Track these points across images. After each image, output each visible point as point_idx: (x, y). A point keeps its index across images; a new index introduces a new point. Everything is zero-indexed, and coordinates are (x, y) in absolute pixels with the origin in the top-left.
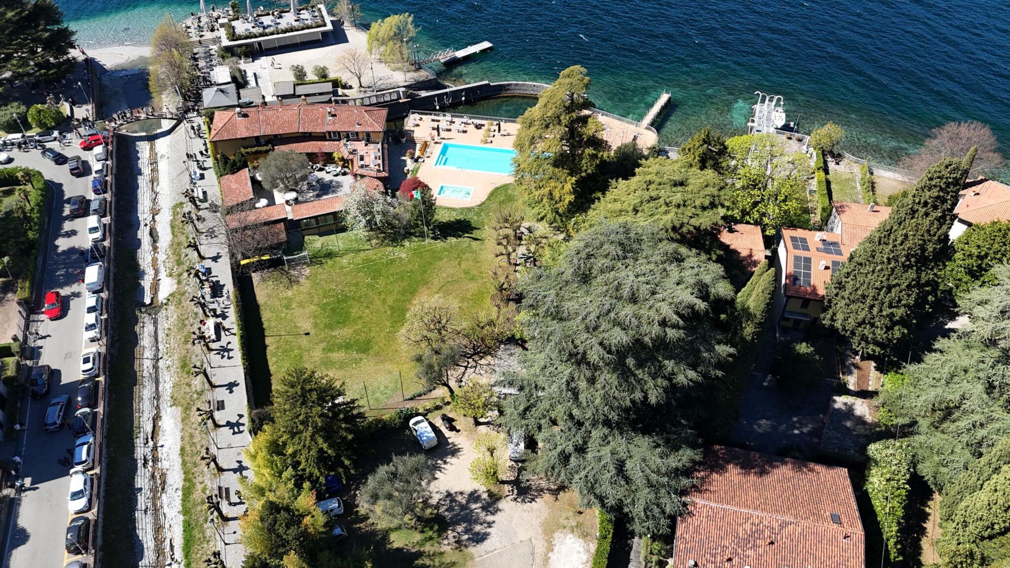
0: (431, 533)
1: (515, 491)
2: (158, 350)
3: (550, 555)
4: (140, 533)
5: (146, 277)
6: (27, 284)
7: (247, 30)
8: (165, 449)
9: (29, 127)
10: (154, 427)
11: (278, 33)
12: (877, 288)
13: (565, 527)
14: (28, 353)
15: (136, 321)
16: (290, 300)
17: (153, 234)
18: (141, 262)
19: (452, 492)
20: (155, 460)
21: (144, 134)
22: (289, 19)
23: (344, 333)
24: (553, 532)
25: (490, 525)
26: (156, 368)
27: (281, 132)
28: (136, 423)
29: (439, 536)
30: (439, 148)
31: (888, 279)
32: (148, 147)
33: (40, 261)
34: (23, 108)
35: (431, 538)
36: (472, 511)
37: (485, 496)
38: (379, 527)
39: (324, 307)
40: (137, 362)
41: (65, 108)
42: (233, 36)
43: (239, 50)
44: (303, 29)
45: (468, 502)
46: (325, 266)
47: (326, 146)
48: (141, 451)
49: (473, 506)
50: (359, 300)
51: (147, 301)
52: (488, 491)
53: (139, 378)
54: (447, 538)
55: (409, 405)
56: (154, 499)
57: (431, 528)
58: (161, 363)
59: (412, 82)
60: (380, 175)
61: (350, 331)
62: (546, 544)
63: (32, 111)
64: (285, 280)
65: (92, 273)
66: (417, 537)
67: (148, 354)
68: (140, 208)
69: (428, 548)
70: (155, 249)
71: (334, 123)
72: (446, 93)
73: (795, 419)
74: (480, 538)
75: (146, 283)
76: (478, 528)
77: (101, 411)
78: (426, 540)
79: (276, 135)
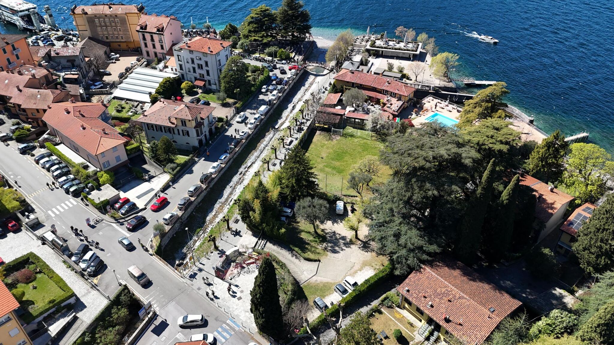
0: (317, 240)
1: (362, 245)
2: (269, 143)
3: (358, 271)
4: (225, 192)
5: (281, 120)
6: (241, 103)
7: (380, 44)
8: (249, 173)
9: (276, 57)
10: (251, 165)
11: (392, 49)
12: (597, 228)
13: (372, 267)
14: (228, 124)
15: (268, 131)
16: (325, 145)
17: (294, 108)
18: (283, 114)
19: (336, 232)
20: (244, 174)
21: (315, 73)
22: (402, 45)
23: (337, 164)
24: (366, 265)
25: (342, 250)
26: (264, 148)
27: (363, 84)
28: (246, 161)
29: (320, 242)
30: (433, 113)
31: (604, 225)
32: (313, 78)
33: (250, 99)
34: (278, 49)
35: (316, 241)
36: (339, 242)
37: (348, 240)
38: (300, 228)
39: (335, 152)
40: (259, 143)
41: (292, 55)
42: (373, 45)
43: (372, 52)
44: (405, 50)
45: (340, 238)
46: (347, 139)
47: (379, 96)
48: (242, 169)
49: (341, 241)
50: (351, 155)
51: (276, 127)
52: (351, 239)
53: (257, 148)
54: (322, 245)
55: (343, 197)
56: (236, 185)
57: (319, 239)
58: (267, 148)
59: (443, 86)
60: (394, 113)
61: (339, 164)
62: (360, 268)
63: (280, 51)
64: (328, 138)
65: (263, 108)
66: (311, 238)
67: (265, 143)
68: (296, 97)
69: (313, 244)
70: (291, 112)
71: (388, 86)
72: (456, 95)
73: (528, 290)
74: (335, 252)
75: (280, 122)
76: (337, 248)
77: (237, 149)
78: (314, 241)
79: (361, 85)
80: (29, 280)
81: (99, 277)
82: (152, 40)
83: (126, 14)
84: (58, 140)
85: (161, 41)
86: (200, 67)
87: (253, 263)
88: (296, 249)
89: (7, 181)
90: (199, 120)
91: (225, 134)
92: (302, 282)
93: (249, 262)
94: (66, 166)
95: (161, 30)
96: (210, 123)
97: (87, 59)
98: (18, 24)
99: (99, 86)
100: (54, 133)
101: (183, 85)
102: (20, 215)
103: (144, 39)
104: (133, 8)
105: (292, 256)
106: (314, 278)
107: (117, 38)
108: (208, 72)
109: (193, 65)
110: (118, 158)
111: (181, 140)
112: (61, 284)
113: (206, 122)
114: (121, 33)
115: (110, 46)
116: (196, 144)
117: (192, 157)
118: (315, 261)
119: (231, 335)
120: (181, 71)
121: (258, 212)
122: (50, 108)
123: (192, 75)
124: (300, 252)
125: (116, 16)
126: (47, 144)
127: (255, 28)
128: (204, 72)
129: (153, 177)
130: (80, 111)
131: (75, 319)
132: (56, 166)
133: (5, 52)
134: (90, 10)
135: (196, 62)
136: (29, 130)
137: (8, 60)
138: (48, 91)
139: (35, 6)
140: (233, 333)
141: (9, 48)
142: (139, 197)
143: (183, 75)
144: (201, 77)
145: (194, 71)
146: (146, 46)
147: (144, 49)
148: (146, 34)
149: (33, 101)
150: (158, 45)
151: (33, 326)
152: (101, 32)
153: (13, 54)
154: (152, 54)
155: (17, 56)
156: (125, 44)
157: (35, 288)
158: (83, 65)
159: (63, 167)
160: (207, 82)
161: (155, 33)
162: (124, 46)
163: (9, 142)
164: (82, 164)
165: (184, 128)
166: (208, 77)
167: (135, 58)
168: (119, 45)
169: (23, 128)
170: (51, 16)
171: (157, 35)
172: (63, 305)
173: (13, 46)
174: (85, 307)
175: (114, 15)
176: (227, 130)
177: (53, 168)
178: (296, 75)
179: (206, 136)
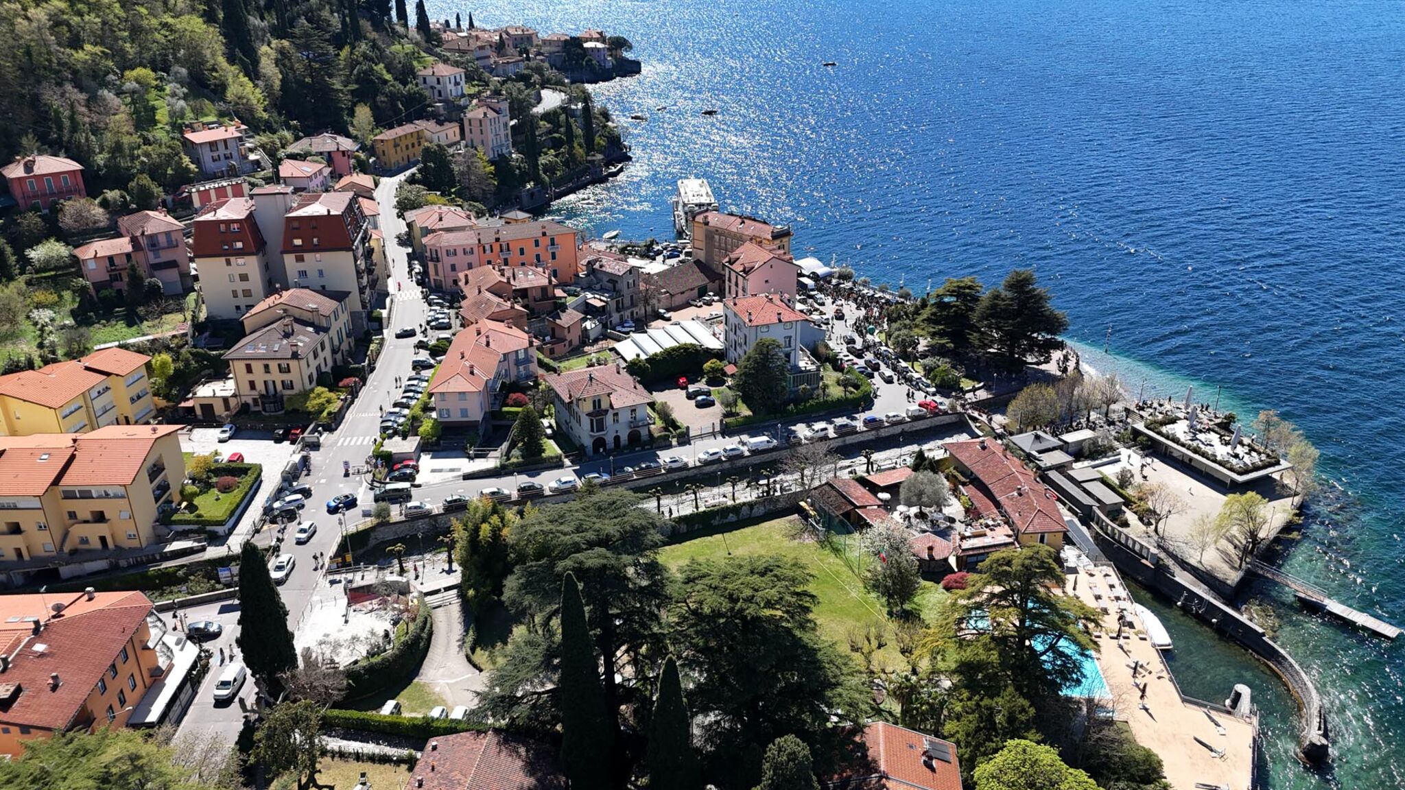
6: (742, 420)
7: (1173, 430)
14: (682, 440)
27: (980, 476)
34: (947, 364)
42: (1155, 425)
43: (1140, 438)
46: (820, 551)
47: (991, 511)
63: (942, 368)
64: (794, 532)
71: (1011, 499)
79: (977, 478)
80: (226, 488)
81: (274, 525)
83: (753, 236)
88: (472, 633)
90: (605, 406)
91: (658, 452)
92: (422, 678)
95: (747, 271)
96: (633, 422)
97: (643, 288)
101: (708, 364)
102: (311, 427)
103: (730, 279)
104: (768, 231)
105: (459, 640)
110: (464, 412)
111: (576, 428)
116: (588, 441)
117: (566, 457)
122: (476, 323)
124: (470, 639)
125: (741, 237)
131: (203, 549)
134: (714, 219)
137: (538, 256)
138: (496, 303)
141: (545, 242)
142: (432, 471)
143: (722, 350)
145: (735, 349)
148: (732, 272)
151: (163, 531)
153: (548, 250)
155: (553, 254)
157: (218, 498)
158: (627, 292)
159: (416, 398)
161: (739, 274)
163: (421, 351)
171: (741, 278)
172: (208, 528)
173: (552, 240)
175: (738, 235)
176: (667, 448)
178: (915, 418)
179: (617, 438)
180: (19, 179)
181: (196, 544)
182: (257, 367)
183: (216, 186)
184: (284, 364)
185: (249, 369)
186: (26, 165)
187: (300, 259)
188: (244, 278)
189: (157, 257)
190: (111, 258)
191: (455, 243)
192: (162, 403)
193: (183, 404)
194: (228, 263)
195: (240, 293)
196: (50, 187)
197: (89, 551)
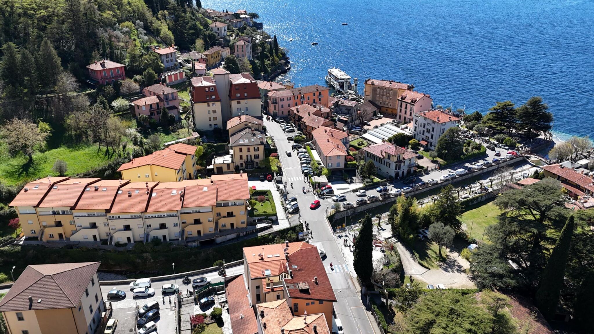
0: (438, 258)
1: (472, 277)
6: (446, 162)
9: (502, 143)
14: (426, 172)
19: (457, 261)
21: (534, 164)
25: (453, 272)
29: (439, 261)
32: (529, 167)
34: (507, 137)
35: (436, 259)
36: (454, 267)
37: (463, 269)
38: (431, 247)
45: (457, 266)
52: (465, 270)
54: (440, 263)
57: (440, 258)
65: (460, 170)
66: (434, 256)
69: (432, 259)
74: (446, 270)
75: (472, 185)
76: (449, 269)
77: (421, 188)
78: (435, 258)
79: (566, 180)
80: (262, 201)
81: (293, 215)
82: (406, 108)
83: (399, 89)
84: (314, 147)
85: (411, 110)
86: (428, 131)
87: (380, 246)
88: (416, 254)
89: (278, 157)
90: (401, 158)
91: (420, 178)
92: (407, 274)
93: (378, 244)
94: (310, 160)
95: (414, 102)
96: (410, 165)
97: (359, 112)
98: (335, 87)
99: (358, 130)
100: (314, 143)
101: (411, 141)
102: (275, 174)
103: (401, 106)
104: (405, 86)
105: (411, 257)
106: (418, 276)
107: (387, 104)
108: (432, 135)
109: (424, 129)
110: (338, 164)
111: (384, 169)
112: (274, 208)
113: (407, 163)
114: (391, 101)
115: (380, 109)
116: (393, 174)
117: (385, 181)
118: (426, 268)
119: (340, 271)
120: (415, 132)
121: (399, 216)
122: (318, 128)
123: (420, 136)
124: (418, 256)
125: (392, 89)
126: (308, 147)
127: (494, 117)
128: (429, 135)
129: (354, 183)
130: (332, 133)
131: (271, 227)
132: (306, 158)
133: (314, 95)
134: (377, 83)
135: (427, 126)
136: (303, 138)
137: (314, 100)
138: (322, 119)
139: (350, 77)
140: (342, 271)
141: (317, 94)
142: (338, 189)
143: (415, 135)
144: (426, 138)
145: (423, 134)
146: (401, 111)
147: (398, 114)
148: (403, 103)
149: (312, 122)
150: (408, 112)
151: (252, 220)
152: (378, 99)
153: (318, 98)
154: (403, 118)
155: (320, 99)
156: (391, 110)
157: (262, 206)
158: (354, 114)
159: (308, 160)
160: (429, 144)
161: (409, 103)
162: (390, 111)
163: (291, 141)
164: (318, 161)
165: (388, 160)
166: (431, 140)
167: (392, 120)
168: (387, 110)
169: (301, 136)
170: (356, 85)
171: (410, 105)
172: (269, 217)
173: (320, 93)
174: (278, 224)
175: (390, 89)
176: (423, 176)
177: (303, 159)
178: (511, 159)
179: (403, 172)
180: (100, 70)
181: (267, 225)
182: (245, 149)
183: (174, 73)
184: (256, 147)
185: (241, 150)
186: (101, 64)
187: (239, 103)
188: (215, 112)
189: (168, 104)
190: (151, 105)
191: (284, 95)
192: (199, 167)
193: (208, 167)
194: (209, 105)
195: (212, 119)
196: (112, 74)
197: (225, 230)
